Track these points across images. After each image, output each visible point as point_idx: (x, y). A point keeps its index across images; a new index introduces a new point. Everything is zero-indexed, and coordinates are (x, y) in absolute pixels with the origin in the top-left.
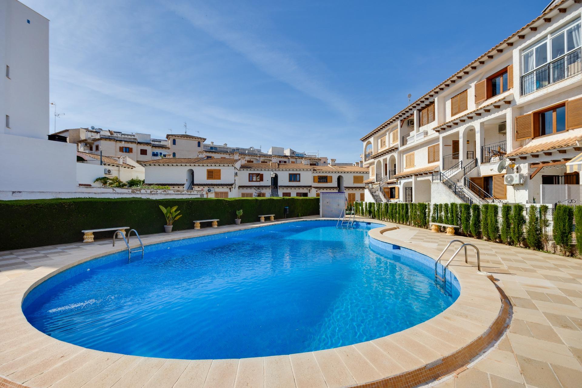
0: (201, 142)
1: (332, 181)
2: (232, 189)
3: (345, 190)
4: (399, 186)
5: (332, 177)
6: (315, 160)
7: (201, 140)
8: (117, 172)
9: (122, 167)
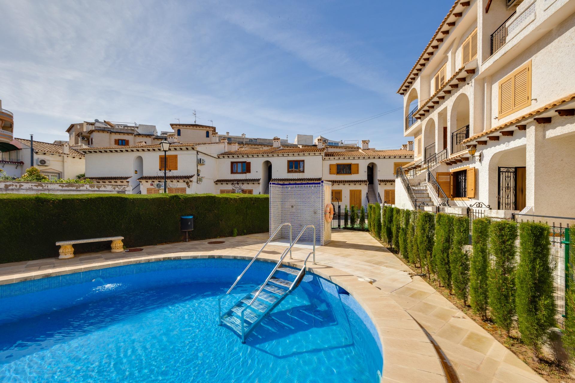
0: (209, 131)
1: (358, 171)
2: (190, 183)
3: (380, 184)
4: (477, 165)
5: (358, 165)
6: (352, 148)
7: (209, 129)
8: (60, 164)
9: (68, 157)
